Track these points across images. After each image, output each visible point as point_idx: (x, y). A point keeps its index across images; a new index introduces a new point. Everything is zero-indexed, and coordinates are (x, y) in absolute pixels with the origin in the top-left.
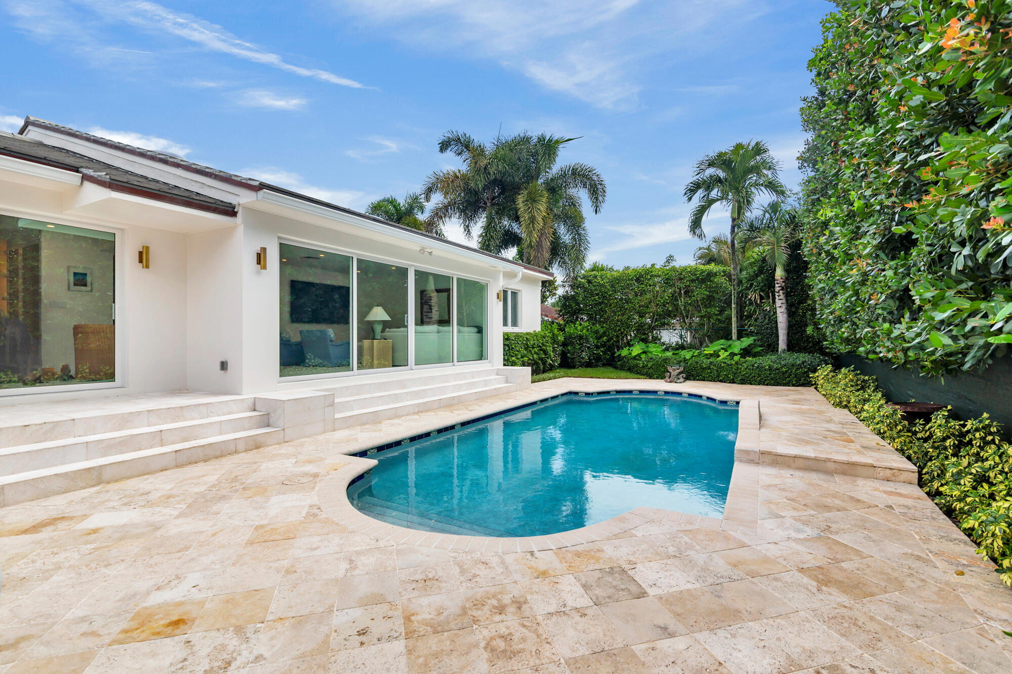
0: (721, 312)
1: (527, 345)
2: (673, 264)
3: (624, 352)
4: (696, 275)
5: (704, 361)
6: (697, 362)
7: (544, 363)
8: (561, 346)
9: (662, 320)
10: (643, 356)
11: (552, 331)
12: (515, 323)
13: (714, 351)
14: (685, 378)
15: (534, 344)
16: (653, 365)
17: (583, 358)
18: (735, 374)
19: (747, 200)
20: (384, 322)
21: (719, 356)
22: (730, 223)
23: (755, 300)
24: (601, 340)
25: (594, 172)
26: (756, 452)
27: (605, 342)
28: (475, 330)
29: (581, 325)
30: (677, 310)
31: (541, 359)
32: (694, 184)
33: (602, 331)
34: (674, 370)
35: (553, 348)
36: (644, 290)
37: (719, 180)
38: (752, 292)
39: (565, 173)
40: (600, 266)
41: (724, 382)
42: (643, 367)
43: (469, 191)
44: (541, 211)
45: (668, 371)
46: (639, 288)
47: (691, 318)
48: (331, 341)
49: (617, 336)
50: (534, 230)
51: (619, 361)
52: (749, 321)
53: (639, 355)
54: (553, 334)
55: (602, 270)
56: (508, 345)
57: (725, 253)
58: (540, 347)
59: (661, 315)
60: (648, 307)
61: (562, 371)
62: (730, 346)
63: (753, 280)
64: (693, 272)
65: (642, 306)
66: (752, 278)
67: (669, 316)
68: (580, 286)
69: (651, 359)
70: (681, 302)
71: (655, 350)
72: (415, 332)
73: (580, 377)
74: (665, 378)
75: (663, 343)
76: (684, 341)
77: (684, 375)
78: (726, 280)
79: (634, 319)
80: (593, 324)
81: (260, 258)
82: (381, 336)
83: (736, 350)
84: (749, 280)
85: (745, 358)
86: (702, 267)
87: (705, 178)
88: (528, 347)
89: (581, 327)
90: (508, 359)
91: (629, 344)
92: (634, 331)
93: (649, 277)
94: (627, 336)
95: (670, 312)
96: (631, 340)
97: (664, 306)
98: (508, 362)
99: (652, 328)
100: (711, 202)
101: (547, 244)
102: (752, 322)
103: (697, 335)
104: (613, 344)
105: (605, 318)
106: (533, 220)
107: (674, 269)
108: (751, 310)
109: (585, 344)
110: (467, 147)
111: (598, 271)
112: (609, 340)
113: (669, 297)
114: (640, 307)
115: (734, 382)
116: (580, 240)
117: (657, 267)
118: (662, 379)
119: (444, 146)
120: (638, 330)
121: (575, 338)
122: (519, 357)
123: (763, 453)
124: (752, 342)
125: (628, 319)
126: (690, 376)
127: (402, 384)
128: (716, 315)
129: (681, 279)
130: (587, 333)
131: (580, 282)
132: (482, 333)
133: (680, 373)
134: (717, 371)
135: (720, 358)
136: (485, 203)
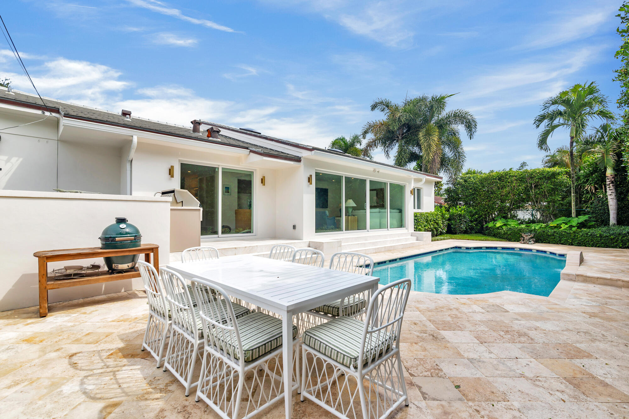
0: (563, 199)
1: (427, 219)
2: (525, 168)
3: (491, 225)
4: (543, 175)
5: (550, 231)
6: (544, 232)
7: (437, 231)
8: (447, 220)
9: (518, 204)
10: (504, 227)
11: (441, 212)
12: (419, 207)
13: (557, 225)
14: (535, 241)
15: (431, 219)
16: (511, 233)
17: (461, 228)
18: (573, 239)
19: (582, 125)
20: (353, 207)
21: (561, 227)
22: (570, 140)
23: (590, 190)
24: (474, 217)
25: (469, 114)
26: (573, 275)
27: (477, 218)
28: (398, 211)
29: (460, 208)
30: (529, 197)
31: (435, 228)
32: (541, 117)
33: (474, 211)
34: (527, 236)
35: (442, 222)
36: (504, 185)
37: (560, 114)
38: (588, 184)
39: (449, 116)
40: (473, 171)
41: (565, 244)
42: (504, 234)
43: (389, 131)
44: (434, 141)
45: (522, 237)
46: (500, 184)
47: (540, 203)
48: (327, 217)
49: (485, 215)
50: (431, 152)
51: (486, 230)
52: (586, 204)
53: (501, 227)
54: (442, 214)
55: (474, 173)
56: (416, 220)
57: (567, 159)
58: (435, 221)
59: (517, 201)
60: (507, 196)
61: (448, 236)
62: (569, 221)
63: (589, 177)
64: (542, 173)
65: (503, 196)
66: (587, 176)
67: (523, 201)
68: (459, 183)
69: (510, 229)
70: (532, 193)
71: (513, 224)
72: (370, 213)
73: (460, 239)
74: (520, 241)
75: (518, 219)
76: (535, 218)
77: (534, 239)
78: (567, 177)
79: (497, 203)
80: (469, 207)
81: (309, 180)
82: (352, 214)
83: (574, 224)
84: (585, 177)
85: (581, 229)
86: (548, 169)
87: (550, 112)
88: (428, 221)
89: (460, 209)
90: (417, 228)
91: (494, 220)
92: (497, 211)
93: (508, 177)
94: (492, 215)
95: (524, 199)
96: (495, 217)
97: (519, 195)
98: (416, 229)
99: (510, 210)
100: (553, 128)
101: (438, 160)
102: (589, 205)
103: (544, 214)
104: (482, 219)
105: (476, 204)
106: (429, 146)
107: (526, 172)
108: (588, 197)
109: (463, 220)
110: (387, 106)
111: (471, 174)
112: (479, 217)
113: (523, 189)
114: (501, 196)
115: (572, 245)
116: (459, 156)
117: (514, 170)
118: (518, 241)
119: (374, 107)
120: (500, 211)
121: (456, 216)
122: (423, 226)
123: (578, 275)
124: (587, 219)
125: (493, 204)
126: (538, 240)
127: (366, 238)
128: (559, 201)
129: (531, 178)
130: (465, 213)
131: (459, 181)
132: (402, 213)
133: (531, 238)
134: (559, 237)
135: (562, 229)
136: (398, 137)
